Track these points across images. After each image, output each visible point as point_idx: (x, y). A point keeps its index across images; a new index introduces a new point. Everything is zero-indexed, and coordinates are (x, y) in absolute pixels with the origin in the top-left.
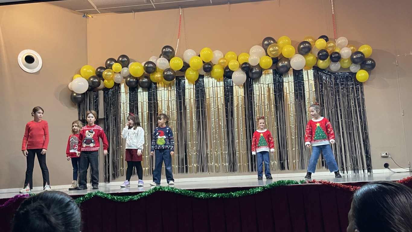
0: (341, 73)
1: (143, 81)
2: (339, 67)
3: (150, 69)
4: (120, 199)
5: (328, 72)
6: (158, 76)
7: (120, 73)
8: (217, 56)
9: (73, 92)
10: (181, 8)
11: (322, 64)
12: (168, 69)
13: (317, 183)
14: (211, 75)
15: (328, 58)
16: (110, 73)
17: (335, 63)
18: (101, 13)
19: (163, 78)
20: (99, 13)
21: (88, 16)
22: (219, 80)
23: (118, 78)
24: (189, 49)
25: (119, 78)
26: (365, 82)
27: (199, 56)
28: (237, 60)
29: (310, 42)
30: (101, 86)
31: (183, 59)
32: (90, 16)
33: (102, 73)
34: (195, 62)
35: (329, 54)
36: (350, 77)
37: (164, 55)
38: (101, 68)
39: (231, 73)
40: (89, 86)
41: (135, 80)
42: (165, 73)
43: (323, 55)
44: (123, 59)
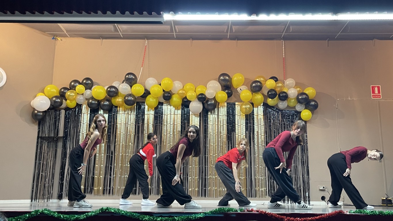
0: (288, 111)
1: (105, 103)
2: (286, 105)
3: (112, 93)
4: (66, 217)
5: (277, 109)
6: (118, 100)
7: (83, 94)
8: (177, 86)
9: (34, 109)
10: (147, 39)
11: (270, 102)
12: (129, 94)
13: (254, 212)
14: (170, 103)
15: (276, 96)
16: (73, 94)
17: (283, 101)
18: (70, 37)
19: (124, 102)
20: (68, 37)
21: (57, 39)
22: (177, 108)
23: (80, 99)
24: (151, 77)
25: (82, 99)
26: (308, 121)
27: (160, 85)
28: (195, 91)
29: (261, 81)
30: (63, 106)
31: (144, 87)
32: (59, 39)
33: (65, 93)
34: (156, 90)
35: (278, 93)
36: (296, 115)
37: (127, 81)
38: (65, 88)
39: (189, 102)
40: (51, 104)
41: (96, 102)
42: (127, 98)
43: (272, 94)
44: (87, 81)
